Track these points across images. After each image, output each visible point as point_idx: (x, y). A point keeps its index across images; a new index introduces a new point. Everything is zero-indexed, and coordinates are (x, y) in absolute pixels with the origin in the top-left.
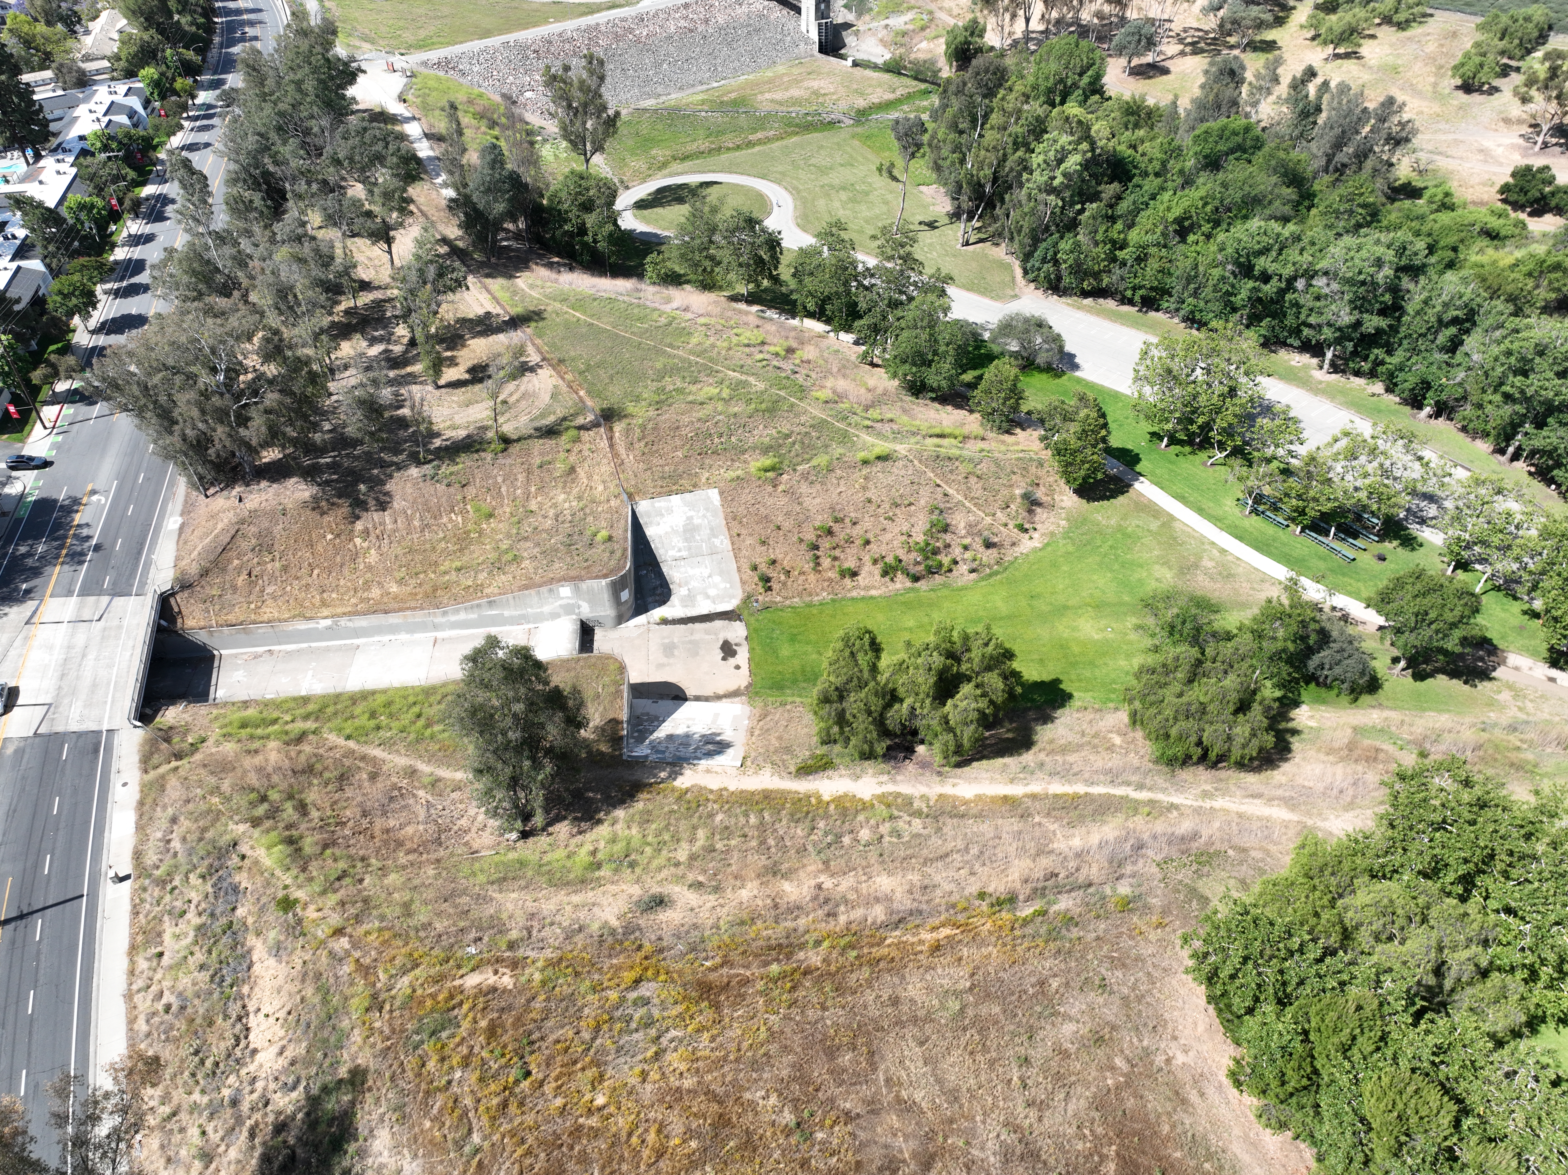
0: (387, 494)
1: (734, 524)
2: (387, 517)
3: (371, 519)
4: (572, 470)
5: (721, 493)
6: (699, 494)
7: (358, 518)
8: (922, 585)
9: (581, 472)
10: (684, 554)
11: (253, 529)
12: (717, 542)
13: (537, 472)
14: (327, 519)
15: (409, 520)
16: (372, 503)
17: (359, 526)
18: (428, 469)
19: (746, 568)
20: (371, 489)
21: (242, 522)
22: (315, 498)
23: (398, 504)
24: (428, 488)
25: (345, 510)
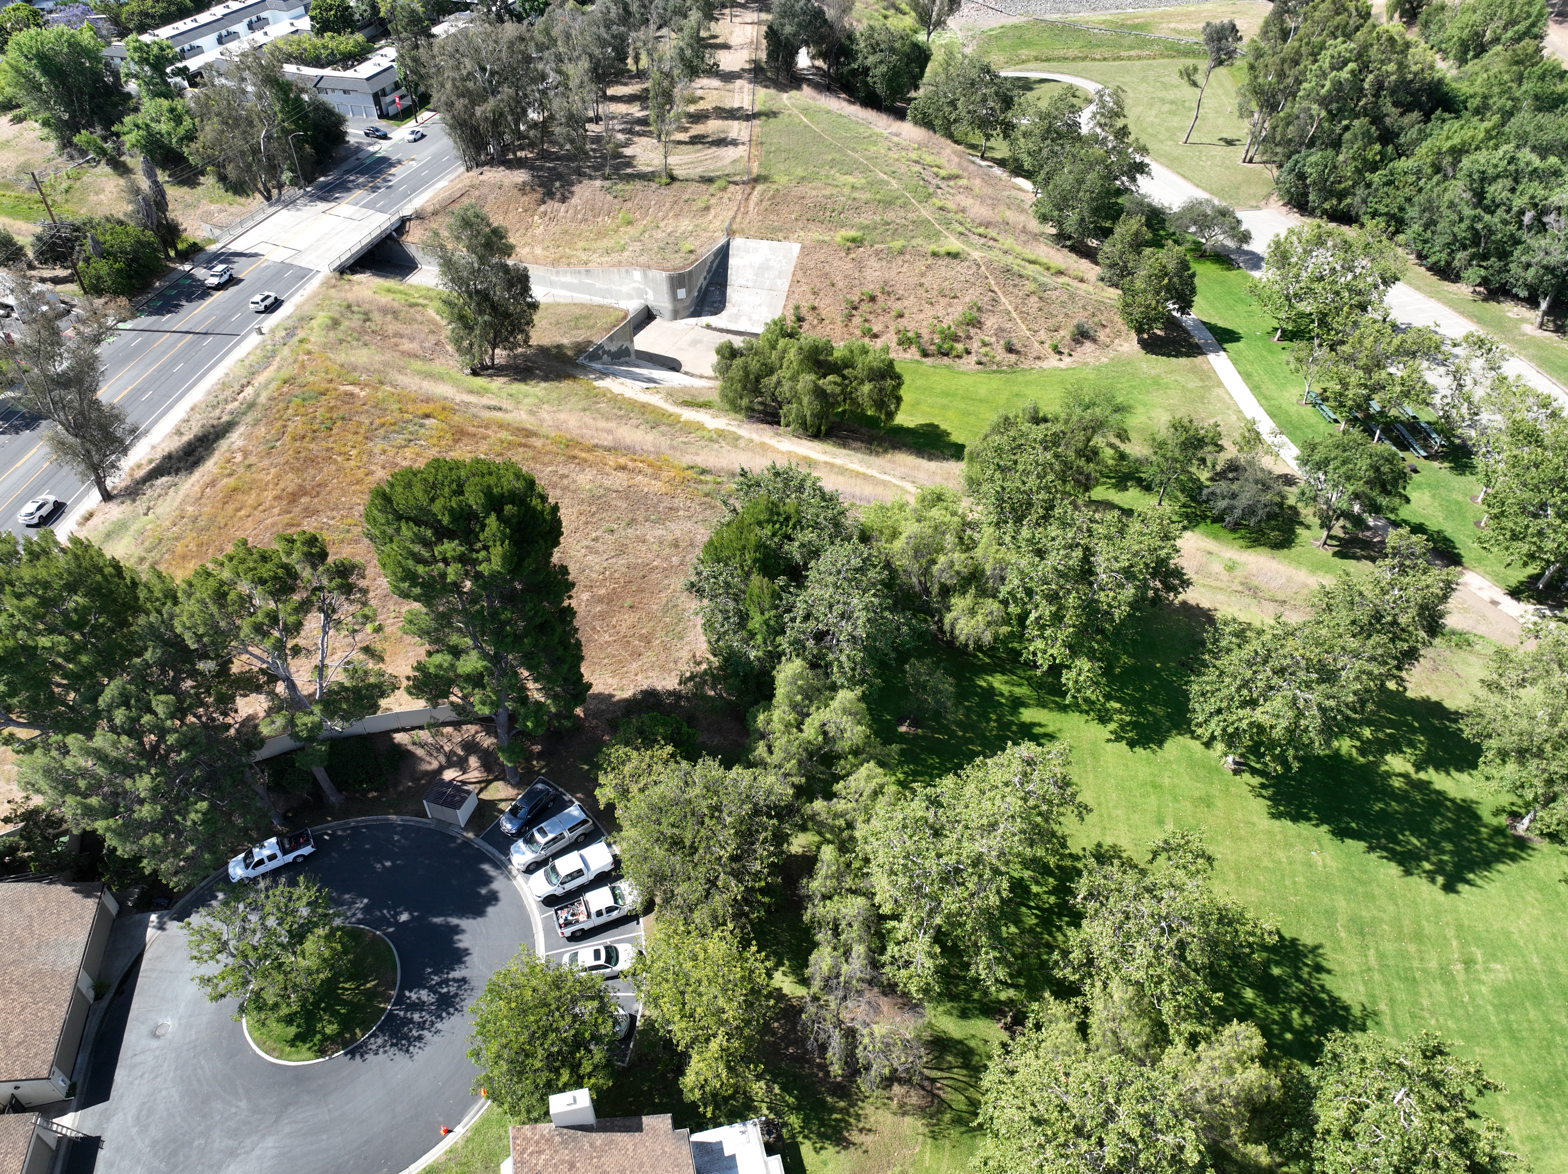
0: (572, 193)
1: (800, 274)
2: (563, 208)
3: (552, 206)
4: (707, 208)
5: (803, 248)
6: (785, 244)
7: (544, 202)
8: (929, 361)
9: (713, 211)
10: (749, 284)
11: (477, 193)
12: (779, 282)
13: (681, 203)
14: (525, 198)
15: (576, 213)
16: (558, 195)
17: (543, 208)
18: (607, 184)
19: (791, 306)
20: (562, 186)
21: (473, 186)
22: (524, 184)
23: (575, 201)
24: (600, 196)
25: (538, 196)
